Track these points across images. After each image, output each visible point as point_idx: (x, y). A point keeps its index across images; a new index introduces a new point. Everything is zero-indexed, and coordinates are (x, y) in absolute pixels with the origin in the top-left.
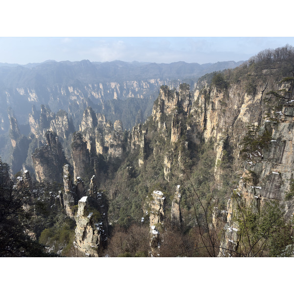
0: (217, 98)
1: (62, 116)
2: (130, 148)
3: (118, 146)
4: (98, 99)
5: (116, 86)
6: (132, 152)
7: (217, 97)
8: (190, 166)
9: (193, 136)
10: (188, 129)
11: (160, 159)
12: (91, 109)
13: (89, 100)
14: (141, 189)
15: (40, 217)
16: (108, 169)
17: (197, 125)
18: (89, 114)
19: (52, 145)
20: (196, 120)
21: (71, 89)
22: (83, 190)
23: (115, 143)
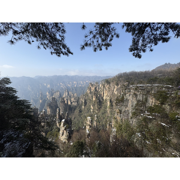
0: (107, 86)
1: (58, 92)
2: (80, 102)
3: (76, 102)
4: (70, 87)
5: (75, 83)
6: (80, 104)
8: (99, 108)
9: (100, 98)
10: (98, 96)
11: (90, 106)
12: (67, 90)
13: (67, 87)
14: (83, 117)
15: (47, 127)
16: (72, 110)
17: (101, 95)
19: (54, 102)
20: (101, 93)
21: (61, 84)
22: (63, 117)
23: (75, 101)
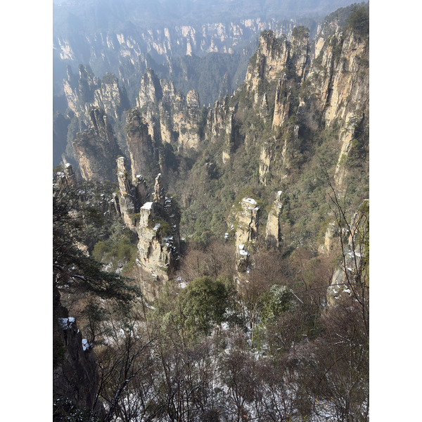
1: (111, 83)
2: (210, 134)
3: (192, 130)
4: (163, 56)
5: (189, 32)
6: (213, 140)
7: (354, 50)
8: (299, 163)
9: (307, 117)
10: (300, 105)
11: (255, 152)
12: (152, 72)
13: (149, 57)
14: (225, 196)
15: (91, 226)
16: (178, 166)
17: (316, 99)
18: (150, 80)
19: (100, 128)
20: (314, 90)
21: (121, 39)
22: (146, 192)
23: (188, 127)
